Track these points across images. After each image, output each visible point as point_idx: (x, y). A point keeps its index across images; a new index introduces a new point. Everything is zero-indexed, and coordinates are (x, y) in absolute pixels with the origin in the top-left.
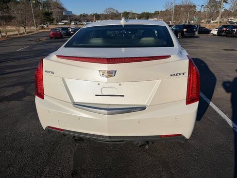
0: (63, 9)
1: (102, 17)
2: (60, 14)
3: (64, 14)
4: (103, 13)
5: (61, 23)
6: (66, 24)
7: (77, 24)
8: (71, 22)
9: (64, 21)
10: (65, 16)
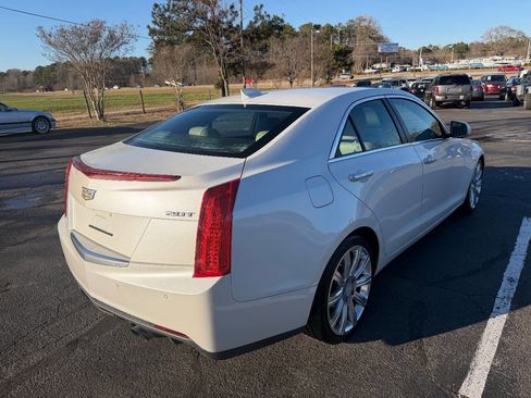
0: (380, 39)
1: (473, 51)
2: (372, 50)
3: (379, 51)
4: (480, 40)
5: (371, 70)
6: (380, 70)
7: (405, 70)
8: (393, 65)
9: (378, 66)
10: (382, 54)
